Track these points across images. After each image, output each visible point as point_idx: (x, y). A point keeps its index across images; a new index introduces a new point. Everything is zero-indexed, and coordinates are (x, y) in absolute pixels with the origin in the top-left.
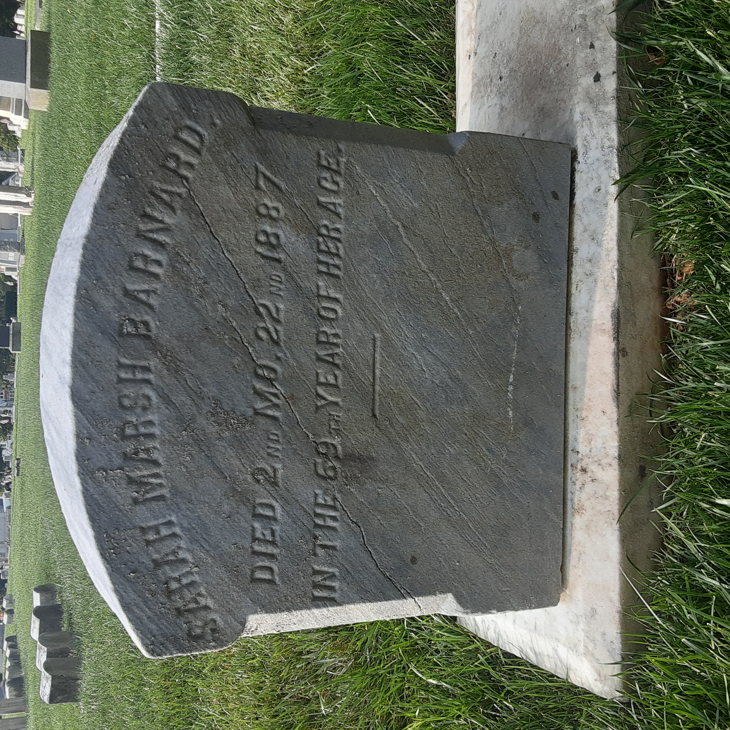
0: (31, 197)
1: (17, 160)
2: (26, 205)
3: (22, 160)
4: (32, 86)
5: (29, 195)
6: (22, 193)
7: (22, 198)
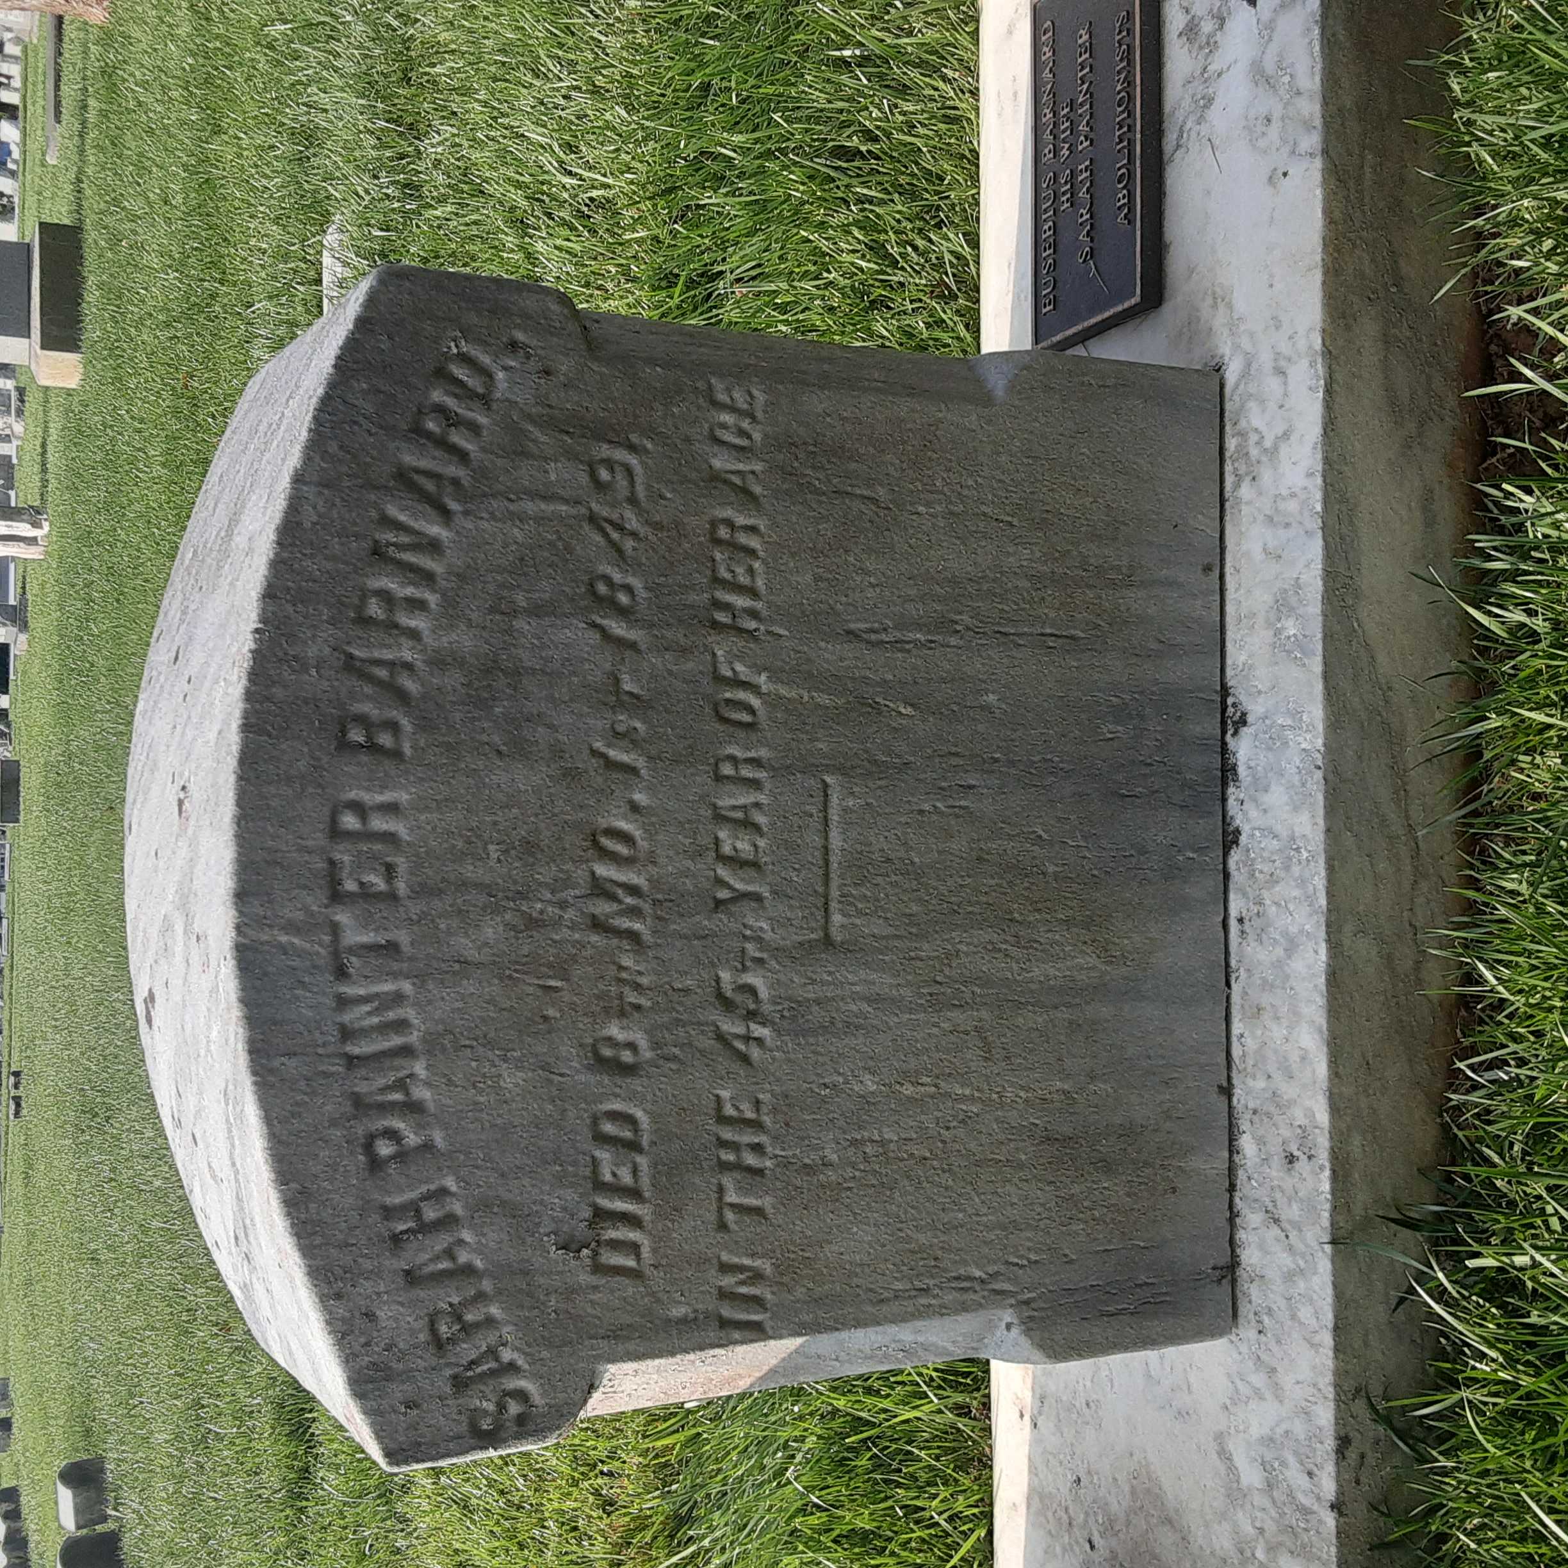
0: (41, 527)
1: (9, 412)
2: (32, 541)
3: (20, 413)
4: (44, 347)
5: (36, 525)
6: (22, 521)
7: (23, 529)
